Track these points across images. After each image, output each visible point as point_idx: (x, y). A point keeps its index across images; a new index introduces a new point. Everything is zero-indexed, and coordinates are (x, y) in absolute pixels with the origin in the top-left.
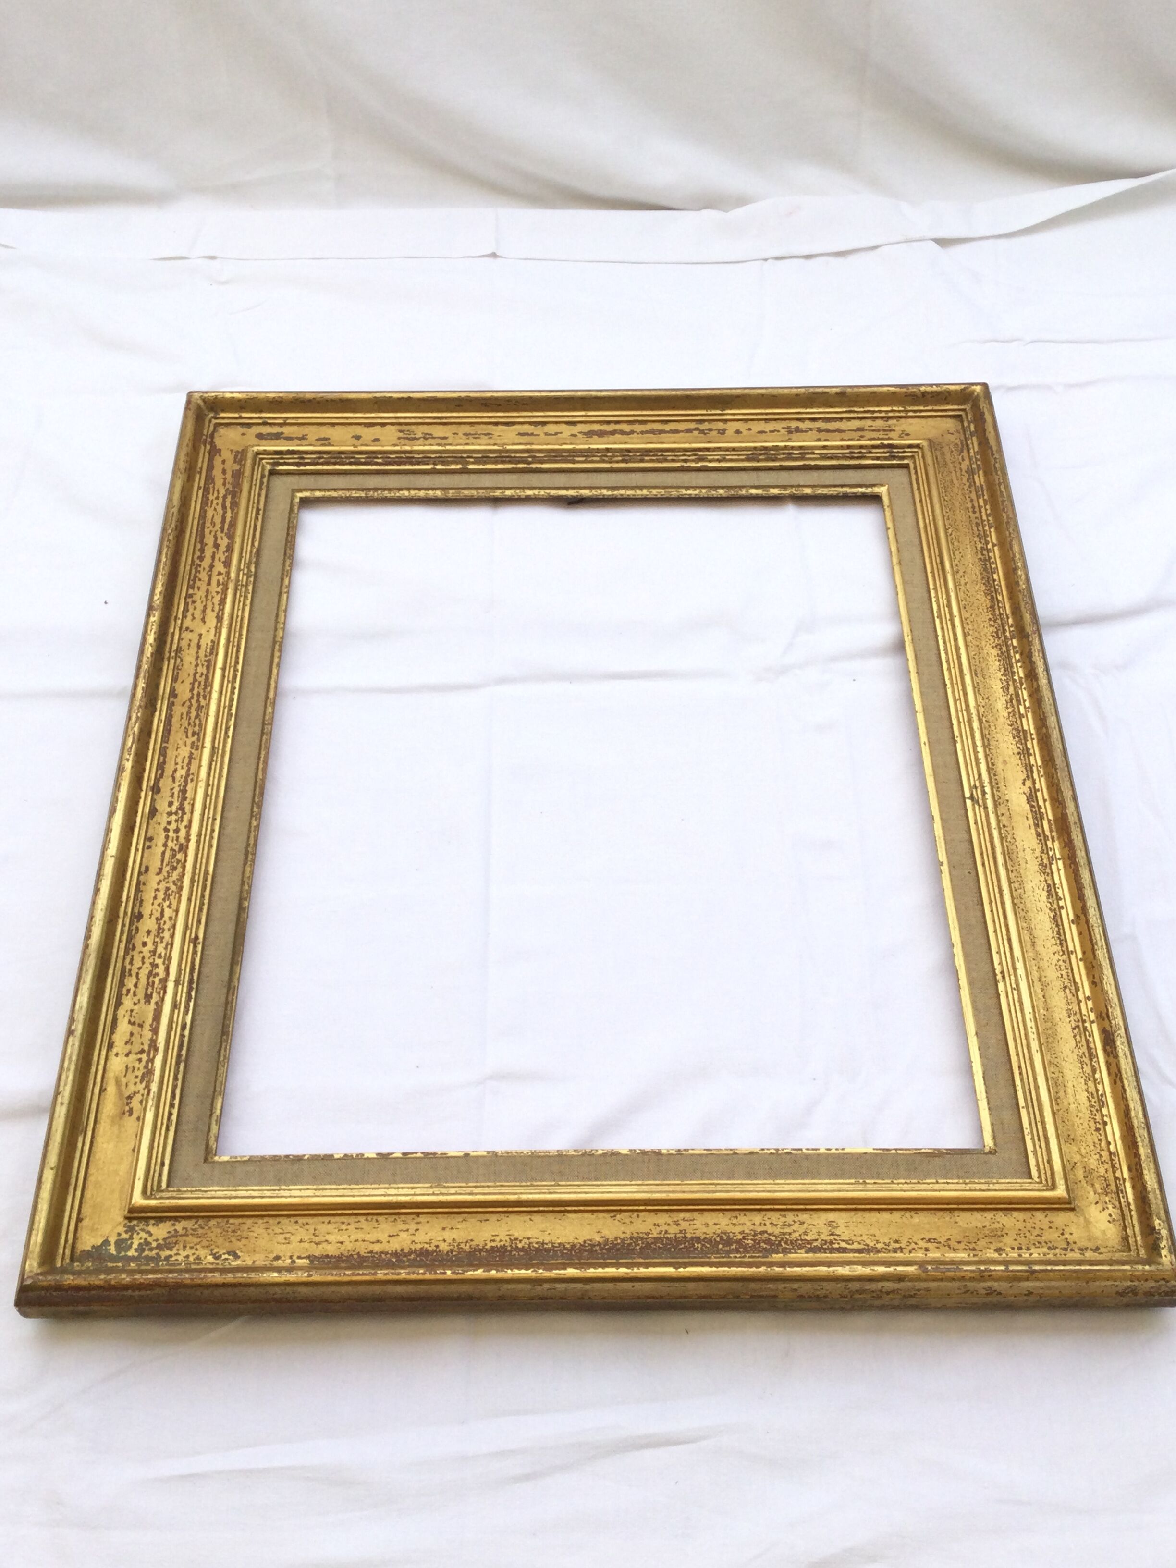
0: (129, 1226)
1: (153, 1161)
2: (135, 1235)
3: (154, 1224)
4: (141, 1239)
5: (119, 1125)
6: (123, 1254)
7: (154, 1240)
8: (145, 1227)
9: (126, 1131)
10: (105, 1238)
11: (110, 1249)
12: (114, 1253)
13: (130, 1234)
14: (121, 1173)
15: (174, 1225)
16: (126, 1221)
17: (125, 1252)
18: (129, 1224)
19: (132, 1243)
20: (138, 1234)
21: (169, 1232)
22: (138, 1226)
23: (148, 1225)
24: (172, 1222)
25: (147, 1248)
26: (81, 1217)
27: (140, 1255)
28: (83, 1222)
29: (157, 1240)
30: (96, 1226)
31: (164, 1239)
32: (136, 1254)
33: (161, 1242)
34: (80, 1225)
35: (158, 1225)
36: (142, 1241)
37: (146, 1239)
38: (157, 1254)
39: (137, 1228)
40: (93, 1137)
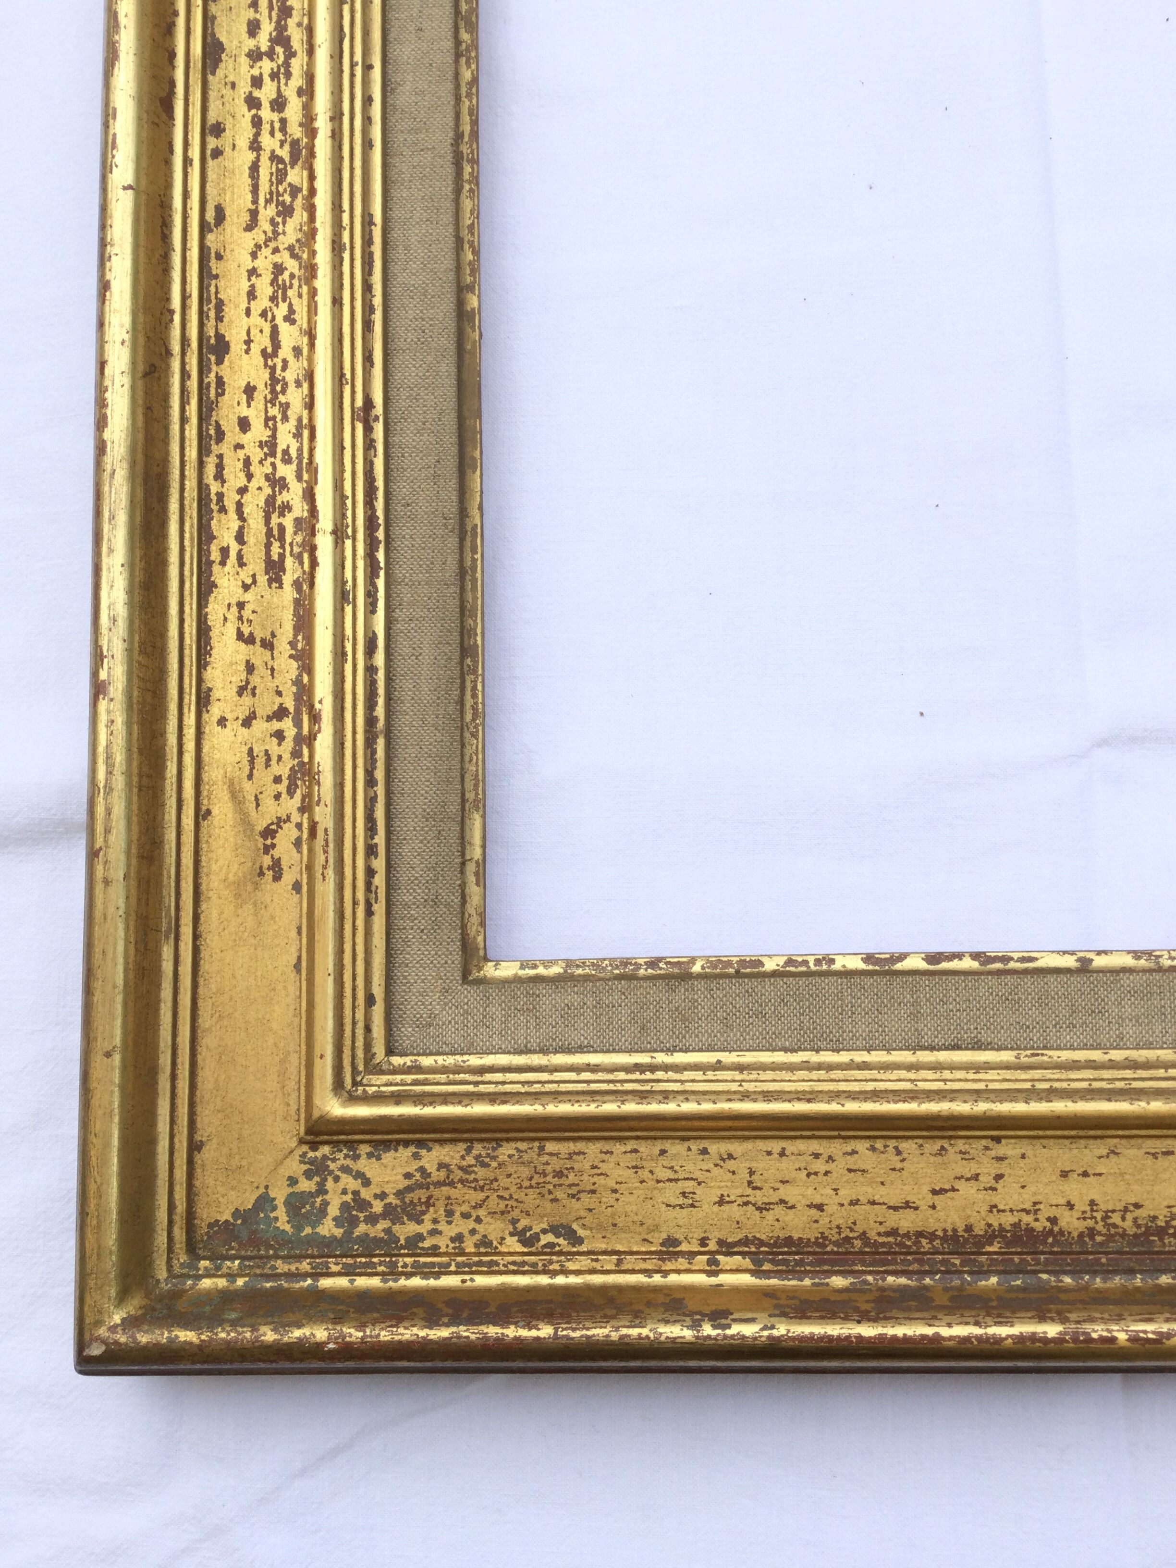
0: (312, 1162)
1: (348, 1002)
2: (330, 1184)
3: (370, 1155)
4: (344, 1192)
5: (255, 904)
6: (308, 1230)
7: (376, 1196)
8: (349, 1162)
9: (273, 918)
10: (262, 1190)
11: (276, 1219)
12: (287, 1228)
13: (317, 1179)
14: (275, 1026)
15: (416, 1156)
16: (305, 1148)
17: (313, 1228)
18: (311, 1154)
19: (325, 1204)
20: (337, 1179)
21: (408, 1176)
22: (334, 1160)
23: (356, 1157)
24: (412, 1149)
25: (361, 1216)
26: (198, 1138)
27: (348, 1233)
28: (204, 1150)
29: (382, 1196)
30: (235, 1162)
31: (399, 1194)
32: (338, 1232)
33: (392, 1199)
34: (198, 1158)
35: (379, 1158)
36: (348, 1198)
37: (356, 1193)
38: (388, 1231)
39: (332, 1166)
40: (196, 936)
